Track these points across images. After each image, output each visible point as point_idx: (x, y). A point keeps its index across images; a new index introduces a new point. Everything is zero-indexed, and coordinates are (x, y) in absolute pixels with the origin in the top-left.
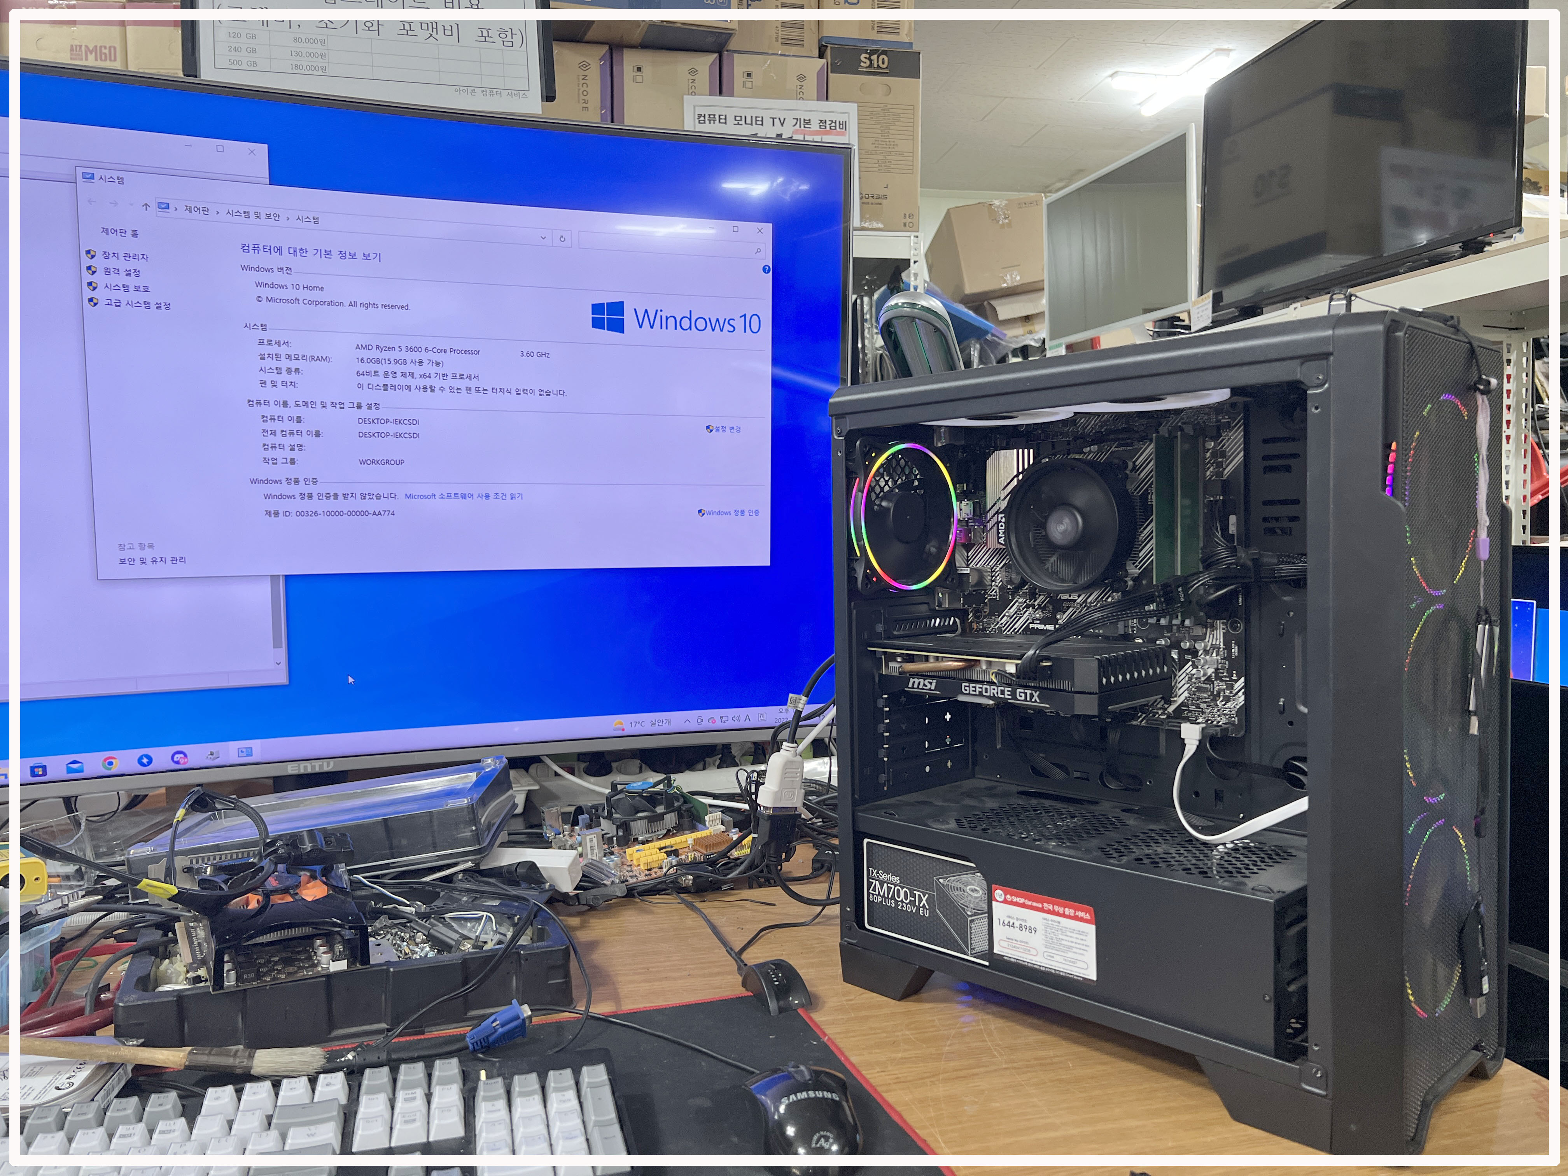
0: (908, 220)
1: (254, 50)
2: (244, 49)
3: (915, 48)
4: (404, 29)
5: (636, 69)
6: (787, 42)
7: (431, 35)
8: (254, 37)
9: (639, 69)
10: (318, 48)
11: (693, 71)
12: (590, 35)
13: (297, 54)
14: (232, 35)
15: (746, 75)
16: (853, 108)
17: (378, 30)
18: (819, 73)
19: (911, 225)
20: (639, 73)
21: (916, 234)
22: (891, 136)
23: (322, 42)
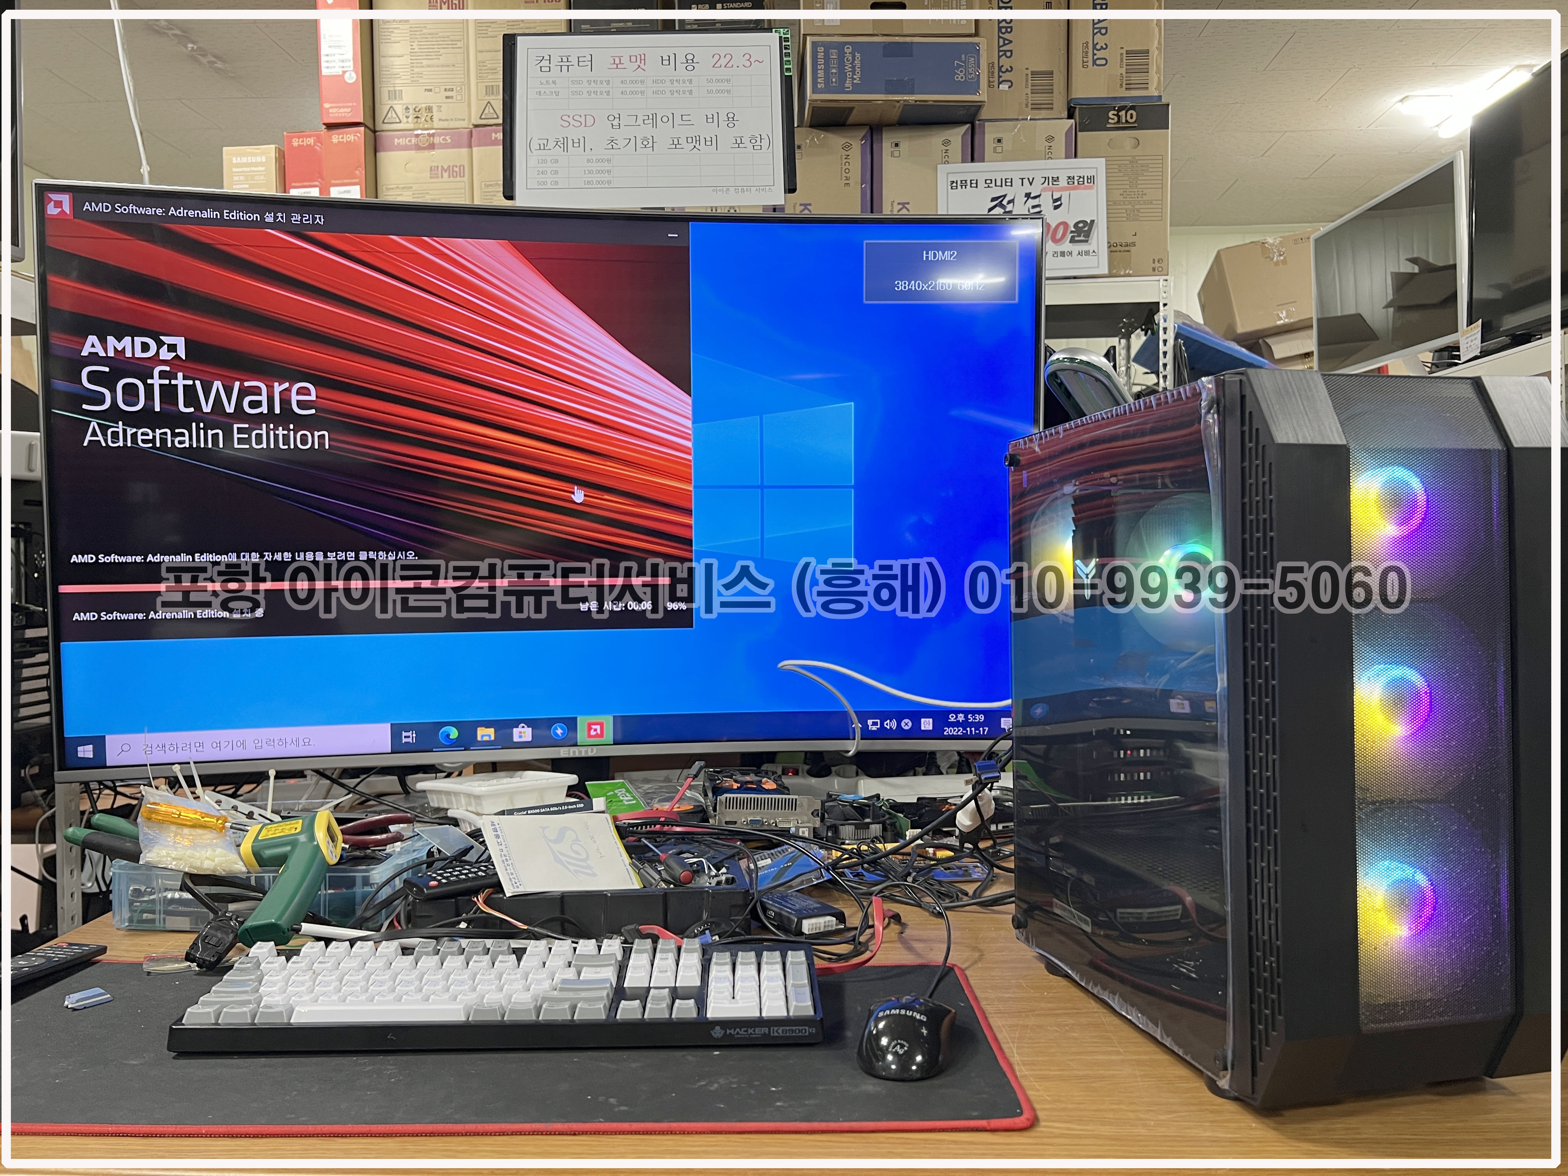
0: (1157, 265)
3: (1164, 101)
5: (893, 145)
6: (1036, 107)
9: (897, 145)
11: (946, 143)
12: (852, 119)
15: (996, 141)
16: (1100, 163)
18: (1068, 134)
19: (1160, 269)
20: (897, 149)
21: (1165, 277)
22: (1139, 186)
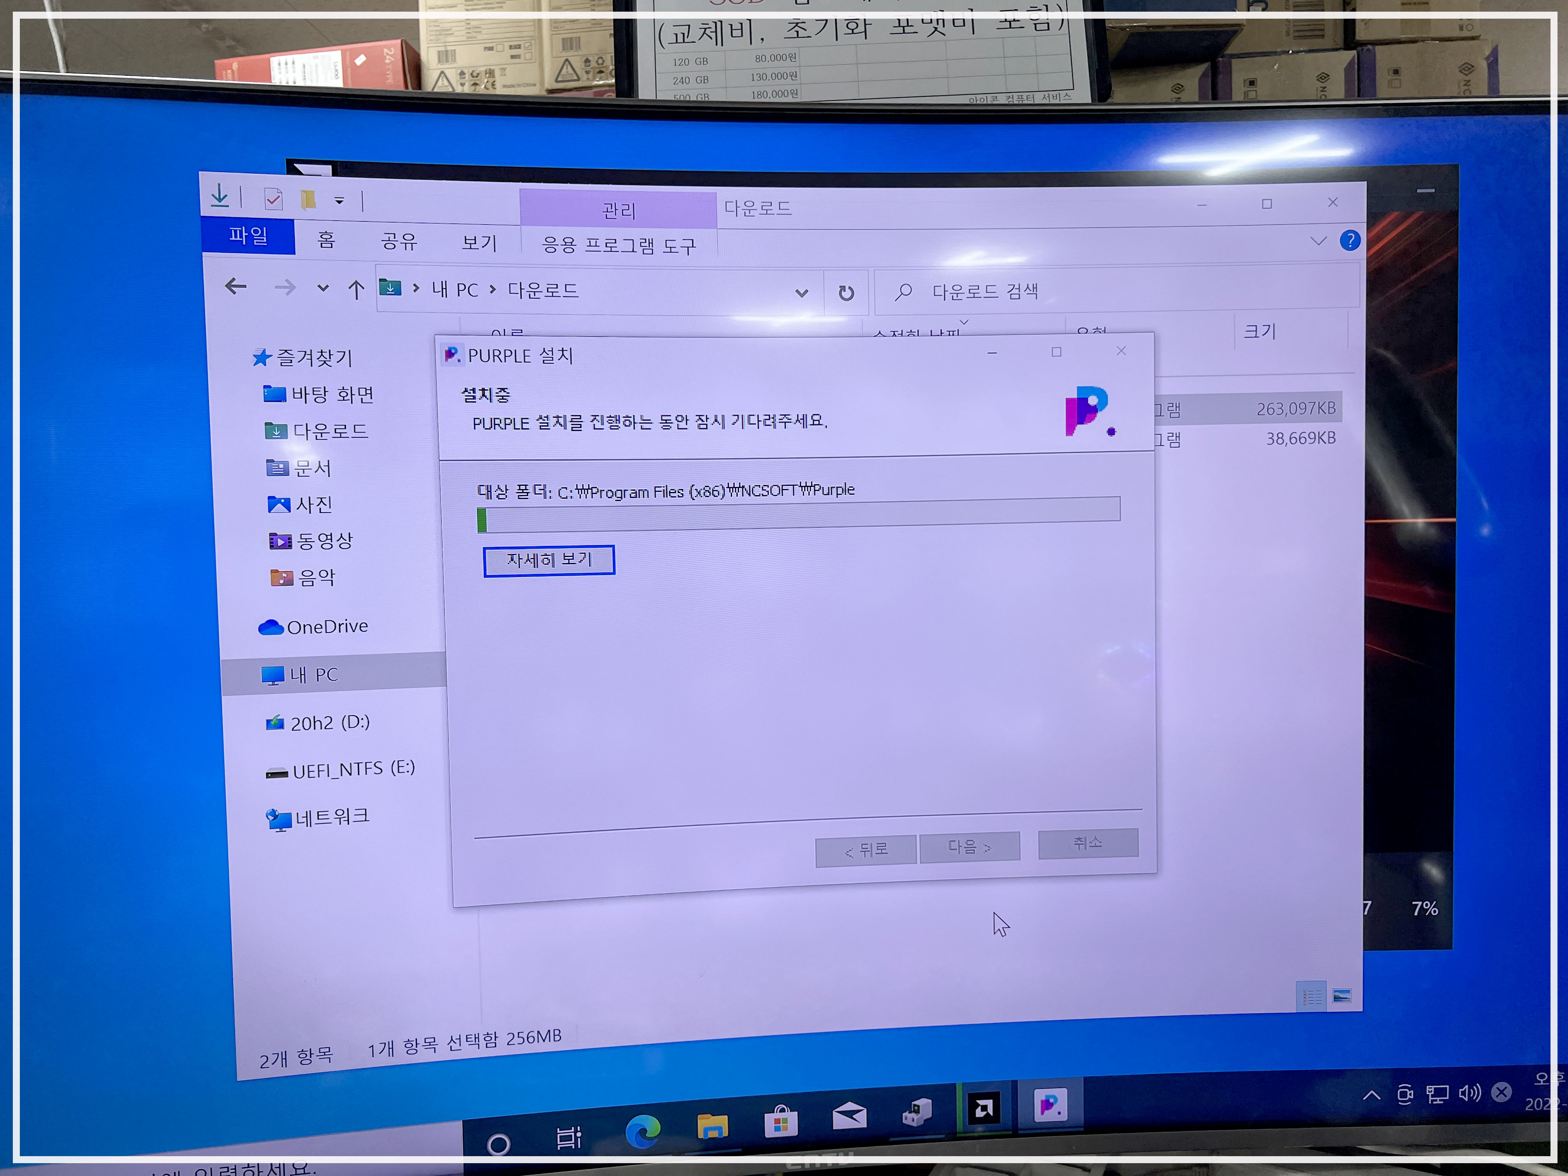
1: (705, 80)
2: (693, 80)
4: (899, 26)
7: (936, 29)
8: (705, 61)
10: (786, 66)
13: (761, 77)
14: (678, 63)
17: (865, 32)
23: (793, 57)
